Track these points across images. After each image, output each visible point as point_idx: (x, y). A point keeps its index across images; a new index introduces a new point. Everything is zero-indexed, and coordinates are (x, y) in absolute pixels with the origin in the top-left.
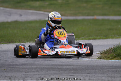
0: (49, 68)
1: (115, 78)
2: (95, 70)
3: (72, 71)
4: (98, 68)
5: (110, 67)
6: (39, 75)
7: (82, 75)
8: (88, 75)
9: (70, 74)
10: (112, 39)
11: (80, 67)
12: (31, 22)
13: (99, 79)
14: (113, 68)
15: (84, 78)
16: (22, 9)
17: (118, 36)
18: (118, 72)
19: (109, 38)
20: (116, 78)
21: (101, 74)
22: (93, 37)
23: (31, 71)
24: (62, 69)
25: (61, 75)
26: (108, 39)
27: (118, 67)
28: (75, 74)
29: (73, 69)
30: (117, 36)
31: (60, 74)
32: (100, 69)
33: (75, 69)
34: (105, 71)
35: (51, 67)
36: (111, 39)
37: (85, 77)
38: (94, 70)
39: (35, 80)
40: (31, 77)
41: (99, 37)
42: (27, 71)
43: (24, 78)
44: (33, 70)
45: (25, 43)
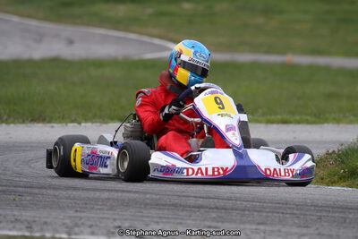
0: (148, 201)
2: (283, 213)
3: (214, 215)
4: (290, 208)
5: (327, 206)
6: (115, 220)
8: (262, 227)
9: (208, 223)
10: (336, 125)
11: (238, 203)
12: (99, 64)
14: (336, 212)
16: (74, 24)
17: (355, 116)
18: (350, 223)
19: (328, 123)
21: (300, 226)
22: (279, 117)
23: (92, 208)
24: (185, 207)
25: (181, 223)
26: (323, 123)
27: (352, 209)
28: (223, 222)
29: (217, 208)
30: (352, 117)
31: (178, 221)
32: (295, 212)
33: (223, 209)
34: (311, 219)
35: (152, 199)
36: (333, 123)
37: (252, 232)
38: (278, 213)
39: (103, 234)
41: (298, 118)
42: (81, 208)
43: (71, 228)
44: (97, 205)
45: (80, 123)
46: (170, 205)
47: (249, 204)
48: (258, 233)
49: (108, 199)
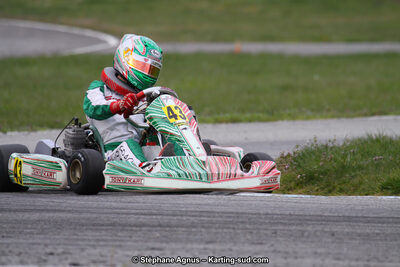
0: (83, 221)
1: (296, 258)
2: (234, 229)
4: (242, 222)
6: (46, 245)
7: (189, 246)
8: (211, 246)
9: (150, 244)
10: (291, 122)
11: (184, 218)
12: (25, 61)
17: (312, 110)
18: (308, 237)
19: (282, 120)
20: (302, 257)
21: (253, 243)
22: (228, 116)
23: (21, 233)
24: (124, 226)
25: (120, 246)
26: (276, 120)
27: (311, 219)
28: (167, 242)
29: (160, 226)
30: (309, 113)
31: (118, 243)
32: (248, 226)
33: (167, 226)
34: (266, 235)
35: (88, 219)
36: (288, 120)
37: (200, 253)
38: (228, 228)
39: (33, 263)
40: (20, 254)
41: (248, 115)
42: (7, 233)
44: (27, 228)
45: (5, 132)
46: (107, 225)
47: (196, 220)
49: (39, 221)
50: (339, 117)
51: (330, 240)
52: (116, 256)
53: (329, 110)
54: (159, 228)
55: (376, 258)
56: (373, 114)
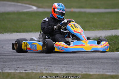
0: (28, 58)
1: (91, 69)
2: (72, 61)
4: (75, 59)
5: (87, 58)
6: (17, 65)
7: (59, 66)
8: (66, 66)
9: (48, 65)
10: (88, 31)
11: (58, 58)
13: (76, 70)
14: (90, 60)
15: (61, 68)
17: (95, 28)
18: (95, 63)
20: (93, 69)
21: (78, 65)
23: (9, 61)
24: (40, 60)
25: (39, 65)
27: (95, 59)
28: (53, 64)
29: (51, 60)
31: (38, 65)
32: (76, 60)
33: (53, 60)
34: (82, 63)
35: (29, 58)
37: (63, 67)
38: (71, 61)
39: (13, 70)
42: (5, 61)
43: (3, 68)
44: (11, 60)
45: (3, 34)
46: (35, 60)
47: (61, 58)
48: (65, 68)
49: (14, 58)
50: (103, 30)
51: (101, 64)
52: (37, 68)
53: (100, 28)
54: (50, 61)
55: (115, 69)
56: (113, 29)
